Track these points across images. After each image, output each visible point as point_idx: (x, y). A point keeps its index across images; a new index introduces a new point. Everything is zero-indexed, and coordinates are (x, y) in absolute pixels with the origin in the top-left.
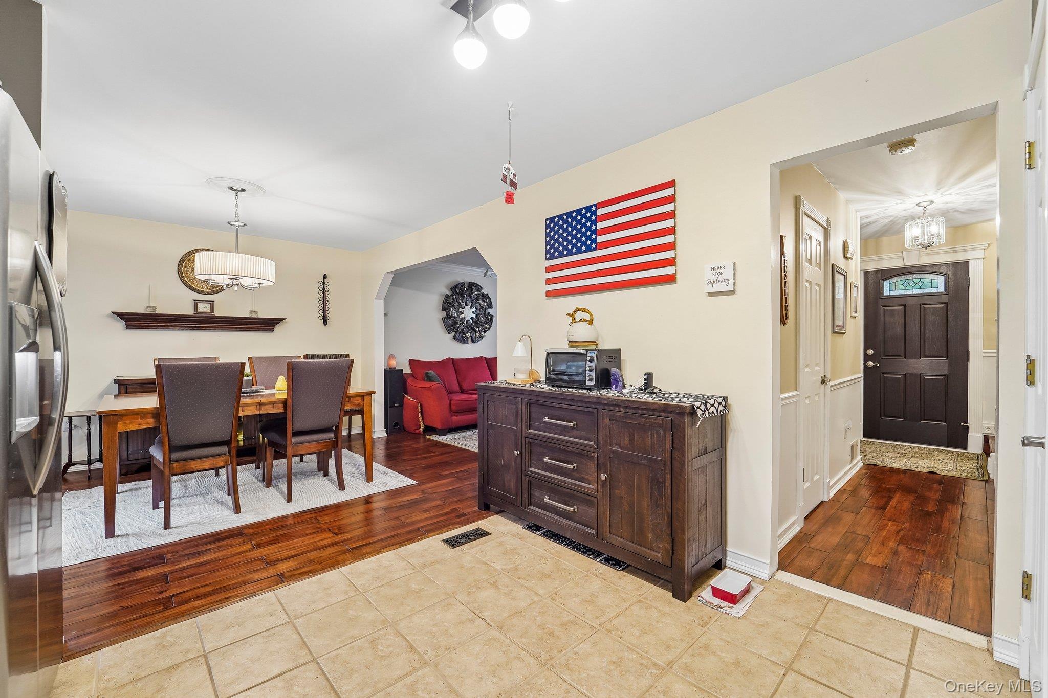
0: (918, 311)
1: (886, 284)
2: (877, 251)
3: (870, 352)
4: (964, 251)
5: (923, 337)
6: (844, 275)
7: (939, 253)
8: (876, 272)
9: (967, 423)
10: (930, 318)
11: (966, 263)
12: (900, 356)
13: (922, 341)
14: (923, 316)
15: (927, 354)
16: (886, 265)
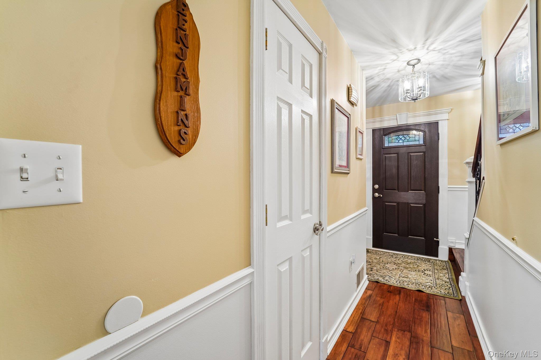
0: (406, 157)
1: (386, 138)
2: (381, 115)
3: (376, 187)
4: (436, 114)
5: (409, 176)
6: (348, 118)
7: (420, 116)
8: (380, 129)
9: (438, 238)
10: (414, 162)
11: (437, 123)
12: (395, 190)
13: (409, 179)
14: (409, 161)
15: (412, 189)
16: (386, 124)
